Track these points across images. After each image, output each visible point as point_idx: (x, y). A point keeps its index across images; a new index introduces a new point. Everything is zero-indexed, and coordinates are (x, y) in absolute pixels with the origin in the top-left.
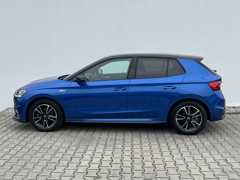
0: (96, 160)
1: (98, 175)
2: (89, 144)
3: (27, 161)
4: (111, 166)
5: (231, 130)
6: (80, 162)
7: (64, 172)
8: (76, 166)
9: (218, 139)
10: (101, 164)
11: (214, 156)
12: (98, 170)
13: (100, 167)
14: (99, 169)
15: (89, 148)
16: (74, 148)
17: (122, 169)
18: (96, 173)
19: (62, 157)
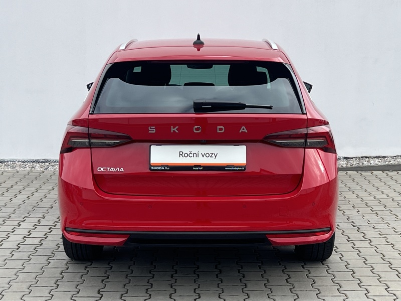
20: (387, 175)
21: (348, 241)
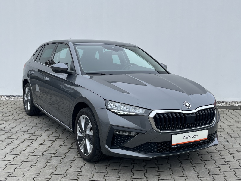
0: (48, 143)
1: (43, 155)
2: (48, 128)
4: (59, 147)
6: (31, 144)
7: (11, 151)
8: (26, 147)
10: (51, 145)
12: (46, 151)
13: (48, 148)
14: (47, 149)
15: (47, 132)
16: (33, 132)
17: (69, 150)
18: (42, 153)
19: (17, 138)
20: (229, 111)
21: (221, 156)
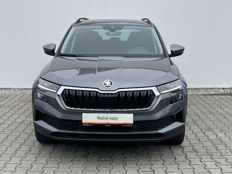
3: (8, 134)
5: (216, 109)
9: (200, 117)
11: (193, 130)
